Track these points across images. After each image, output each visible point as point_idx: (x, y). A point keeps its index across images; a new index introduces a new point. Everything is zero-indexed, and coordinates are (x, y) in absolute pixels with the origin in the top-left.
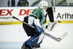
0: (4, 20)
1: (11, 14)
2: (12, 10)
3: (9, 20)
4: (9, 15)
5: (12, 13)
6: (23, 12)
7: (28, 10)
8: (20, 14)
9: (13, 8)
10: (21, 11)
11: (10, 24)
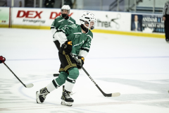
0: (32, 24)
1: (40, 17)
2: (41, 12)
3: (37, 24)
4: (37, 18)
5: (41, 15)
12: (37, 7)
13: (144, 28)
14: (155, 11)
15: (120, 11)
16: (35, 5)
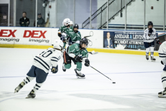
0: (6, 42)
2: (15, 31)
3: (12, 42)
4: (11, 37)
5: (15, 34)
6: (28, 34)
7: (34, 31)
8: (25, 36)
9: (16, 28)
10: (26, 32)
11: (13, 47)
12: (10, 26)
13: (116, 44)
14: (127, 28)
15: (93, 28)
16: (9, 24)
